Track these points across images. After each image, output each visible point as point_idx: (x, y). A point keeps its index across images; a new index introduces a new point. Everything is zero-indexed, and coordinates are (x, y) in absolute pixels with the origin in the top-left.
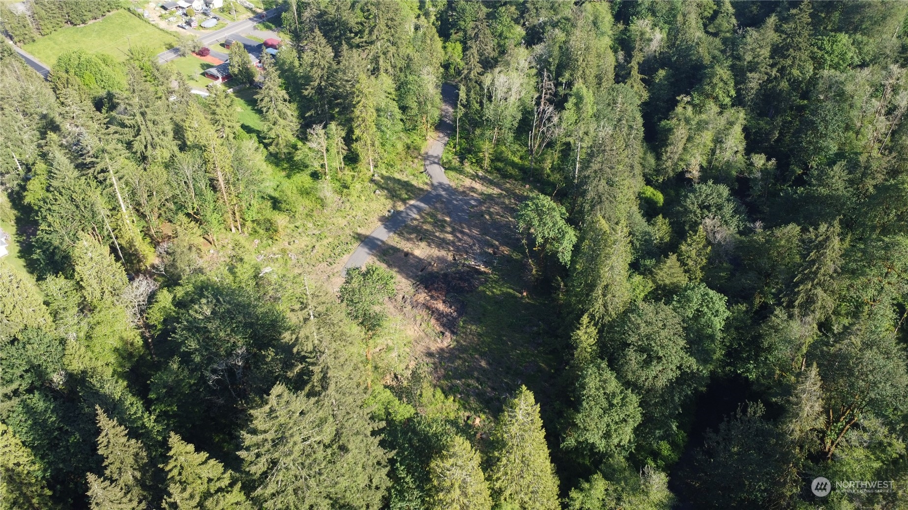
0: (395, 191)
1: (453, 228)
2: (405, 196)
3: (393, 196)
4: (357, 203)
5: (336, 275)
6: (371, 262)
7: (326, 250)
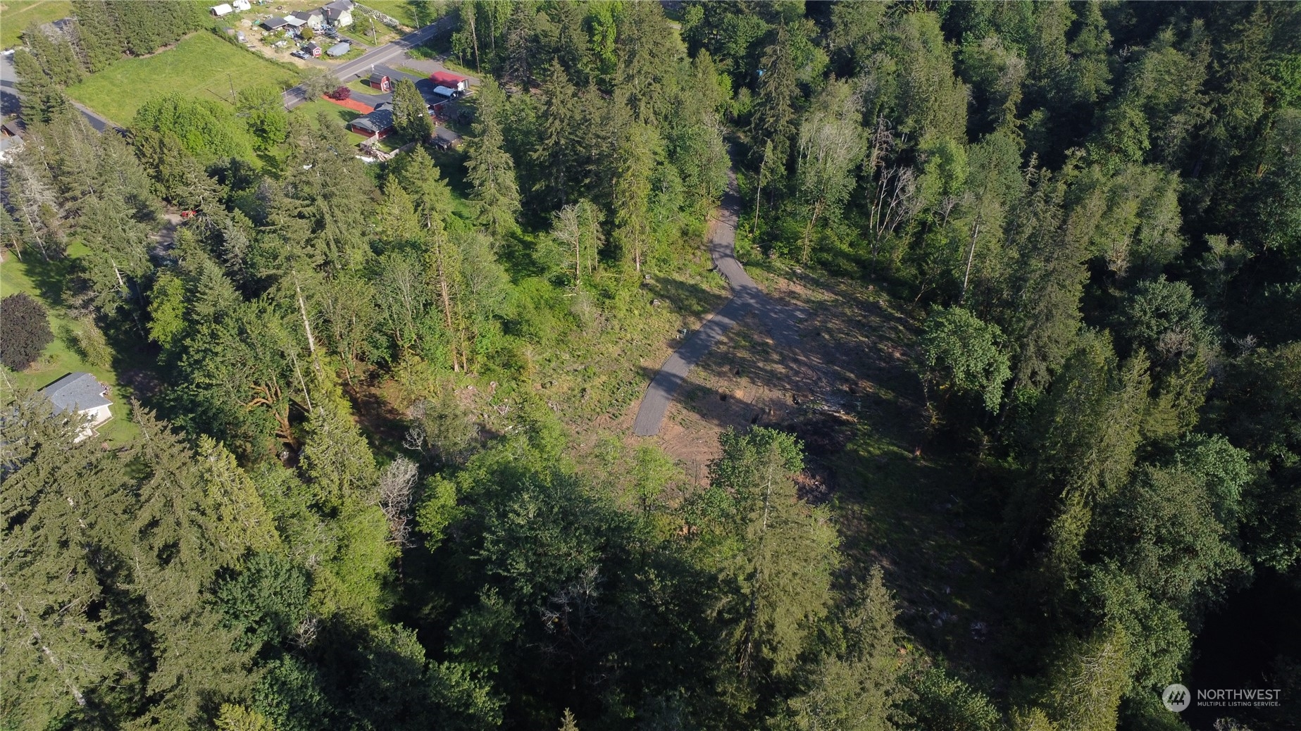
0: (682, 301)
1: (781, 355)
2: (697, 308)
3: (680, 308)
4: (628, 321)
5: (626, 433)
6: (674, 411)
7: (602, 394)
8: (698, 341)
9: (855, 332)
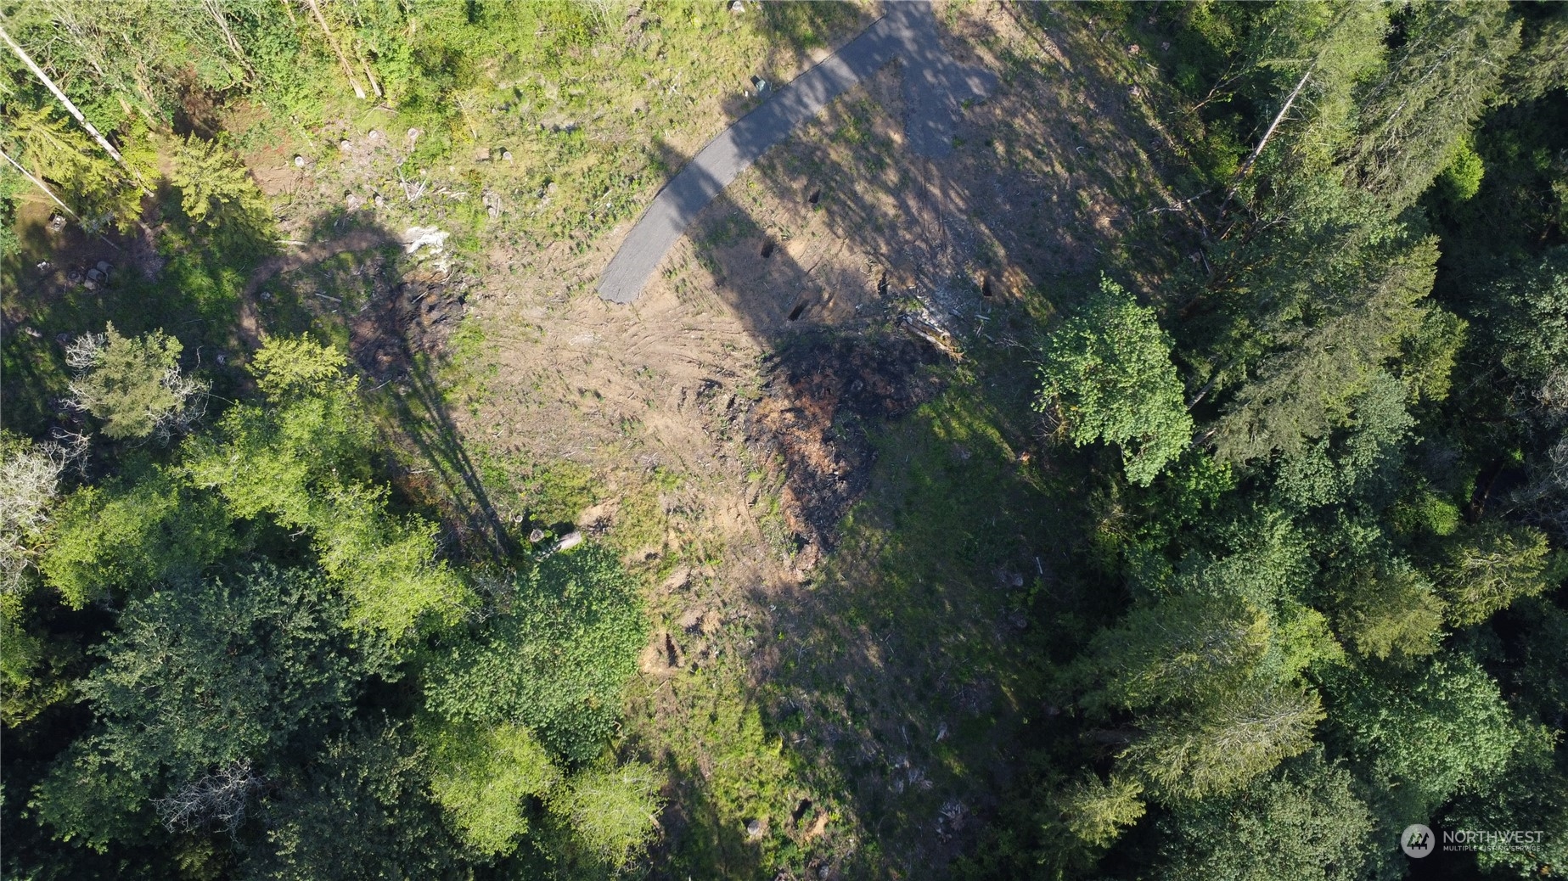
1: (904, 175)
2: (805, 29)
3: (776, 27)
4: (678, 37)
5: (586, 287)
6: (677, 260)
7: (577, 195)
8: (777, 109)
9: (1055, 151)
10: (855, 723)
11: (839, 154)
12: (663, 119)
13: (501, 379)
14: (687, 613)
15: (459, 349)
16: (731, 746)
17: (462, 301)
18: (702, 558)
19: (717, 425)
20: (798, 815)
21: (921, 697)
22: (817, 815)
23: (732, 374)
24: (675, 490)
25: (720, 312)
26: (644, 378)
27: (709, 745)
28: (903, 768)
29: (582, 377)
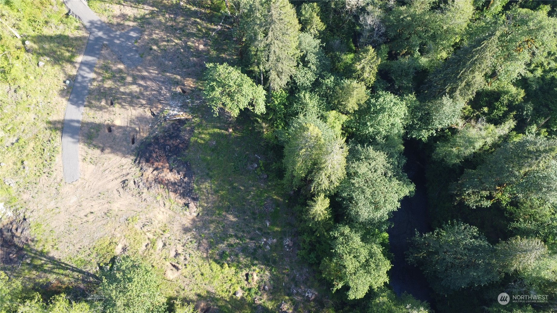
0: (55, 52)
1: (133, 76)
3: (57, 60)
4: (29, 87)
5: (61, 184)
6: (84, 154)
7: (36, 159)
8: (78, 85)
9: (172, 37)
10: (242, 241)
11: (108, 84)
12: (45, 115)
13: (58, 232)
14: (171, 252)
15: (36, 234)
16: (214, 278)
17: (25, 219)
18: (162, 233)
19: (136, 192)
20: (247, 280)
21: (255, 219)
22: (252, 275)
23: (128, 174)
24: (138, 221)
25: (110, 159)
26: (102, 196)
27: (207, 283)
28: (265, 242)
29: (82, 211)
